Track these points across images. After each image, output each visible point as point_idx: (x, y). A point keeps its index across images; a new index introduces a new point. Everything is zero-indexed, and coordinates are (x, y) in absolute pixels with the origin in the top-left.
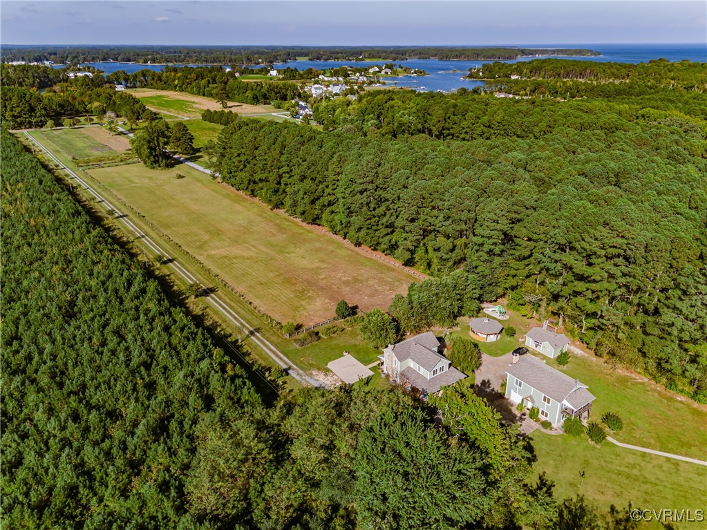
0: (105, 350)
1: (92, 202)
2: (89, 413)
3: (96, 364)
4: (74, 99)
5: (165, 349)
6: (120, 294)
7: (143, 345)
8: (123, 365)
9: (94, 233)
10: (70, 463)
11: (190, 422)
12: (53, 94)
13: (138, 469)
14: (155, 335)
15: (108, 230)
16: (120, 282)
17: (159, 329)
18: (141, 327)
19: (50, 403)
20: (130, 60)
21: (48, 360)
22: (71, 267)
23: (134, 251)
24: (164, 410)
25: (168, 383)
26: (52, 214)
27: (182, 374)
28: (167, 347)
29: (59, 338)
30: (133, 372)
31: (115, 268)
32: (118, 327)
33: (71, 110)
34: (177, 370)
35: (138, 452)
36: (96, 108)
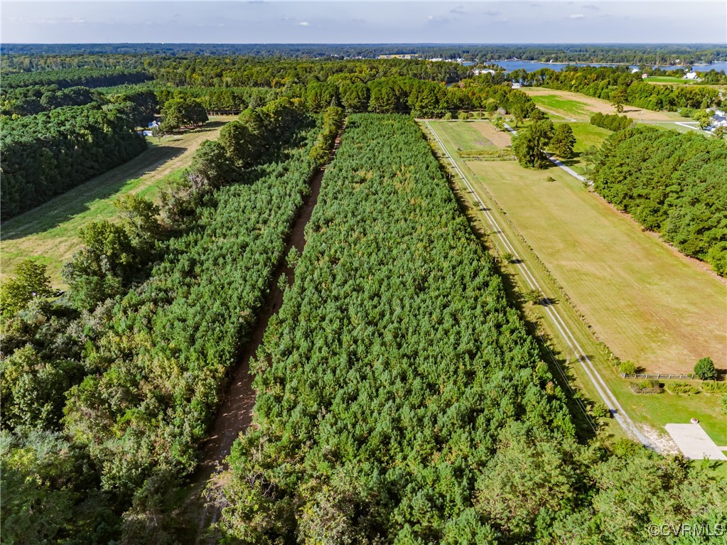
0: (440, 328)
1: (463, 192)
2: (414, 379)
3: (430, 338)
4: (474, 94)
5: (492, 345)
6: (465, 281)
7: (473, 334)
8: (452, 347)
9: (458, 220)
10: (390, 415)
11: (497, 424)
12: (457, 88)
13: (441, 446)
14: (486, 328)
15: (470, 220)
16: (468, 270)
17: (491, 324)
18: (475, 317)
19: (387, 358)
20: (532, 59)
21: (395, 322)
22: (431, 246)
23: (487, 244)
24: (476, 402)
25: (487, 378)
26: (429, 197)
27: (501, 374)
28: (494, 344)
29: (407, 305)
30: (458, 356)
31: (467, 257)
32: (456, 311)
33: (468, 104)
34: (497, 368)
35: (444, 430)
36: (489, 104)
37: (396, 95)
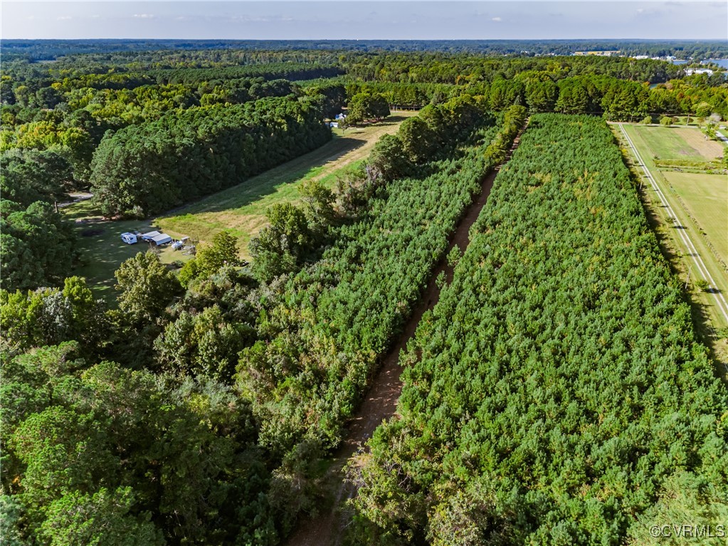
0: (608, 352)
1: (655, 205)
2: (570, 401)
3: (594, 361)
4: (682, 96)
5: (668, 380)
6: (644, 305)
7: (647, 365)
8: (618, 375)
9: (645, 236)
10: (538, 434)
11: (663, 470)
12: (663, 90)
13: (592, 479)
14: (664, 361)
15: (659, 237)
16: (650, 293)
17: (671, 357)
18: (652, 347)
19: (543, 374)
21: (556, 337)
22: (609, 262)
23: (678, 267)
24: (640, 440)
25: (657, 417)
26: (613, 207)
27: (676, 415)
28: (672, 380)
29: (572, 322)
30: (625, 387)
31: (650, 278)
32: (629, 336)
33: (674, 108)
34: (672, 408)
35: (598, 464)
36: (701, 108)
37: (588, 95)
